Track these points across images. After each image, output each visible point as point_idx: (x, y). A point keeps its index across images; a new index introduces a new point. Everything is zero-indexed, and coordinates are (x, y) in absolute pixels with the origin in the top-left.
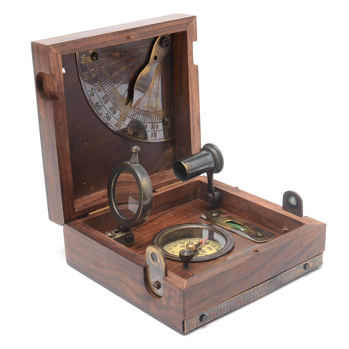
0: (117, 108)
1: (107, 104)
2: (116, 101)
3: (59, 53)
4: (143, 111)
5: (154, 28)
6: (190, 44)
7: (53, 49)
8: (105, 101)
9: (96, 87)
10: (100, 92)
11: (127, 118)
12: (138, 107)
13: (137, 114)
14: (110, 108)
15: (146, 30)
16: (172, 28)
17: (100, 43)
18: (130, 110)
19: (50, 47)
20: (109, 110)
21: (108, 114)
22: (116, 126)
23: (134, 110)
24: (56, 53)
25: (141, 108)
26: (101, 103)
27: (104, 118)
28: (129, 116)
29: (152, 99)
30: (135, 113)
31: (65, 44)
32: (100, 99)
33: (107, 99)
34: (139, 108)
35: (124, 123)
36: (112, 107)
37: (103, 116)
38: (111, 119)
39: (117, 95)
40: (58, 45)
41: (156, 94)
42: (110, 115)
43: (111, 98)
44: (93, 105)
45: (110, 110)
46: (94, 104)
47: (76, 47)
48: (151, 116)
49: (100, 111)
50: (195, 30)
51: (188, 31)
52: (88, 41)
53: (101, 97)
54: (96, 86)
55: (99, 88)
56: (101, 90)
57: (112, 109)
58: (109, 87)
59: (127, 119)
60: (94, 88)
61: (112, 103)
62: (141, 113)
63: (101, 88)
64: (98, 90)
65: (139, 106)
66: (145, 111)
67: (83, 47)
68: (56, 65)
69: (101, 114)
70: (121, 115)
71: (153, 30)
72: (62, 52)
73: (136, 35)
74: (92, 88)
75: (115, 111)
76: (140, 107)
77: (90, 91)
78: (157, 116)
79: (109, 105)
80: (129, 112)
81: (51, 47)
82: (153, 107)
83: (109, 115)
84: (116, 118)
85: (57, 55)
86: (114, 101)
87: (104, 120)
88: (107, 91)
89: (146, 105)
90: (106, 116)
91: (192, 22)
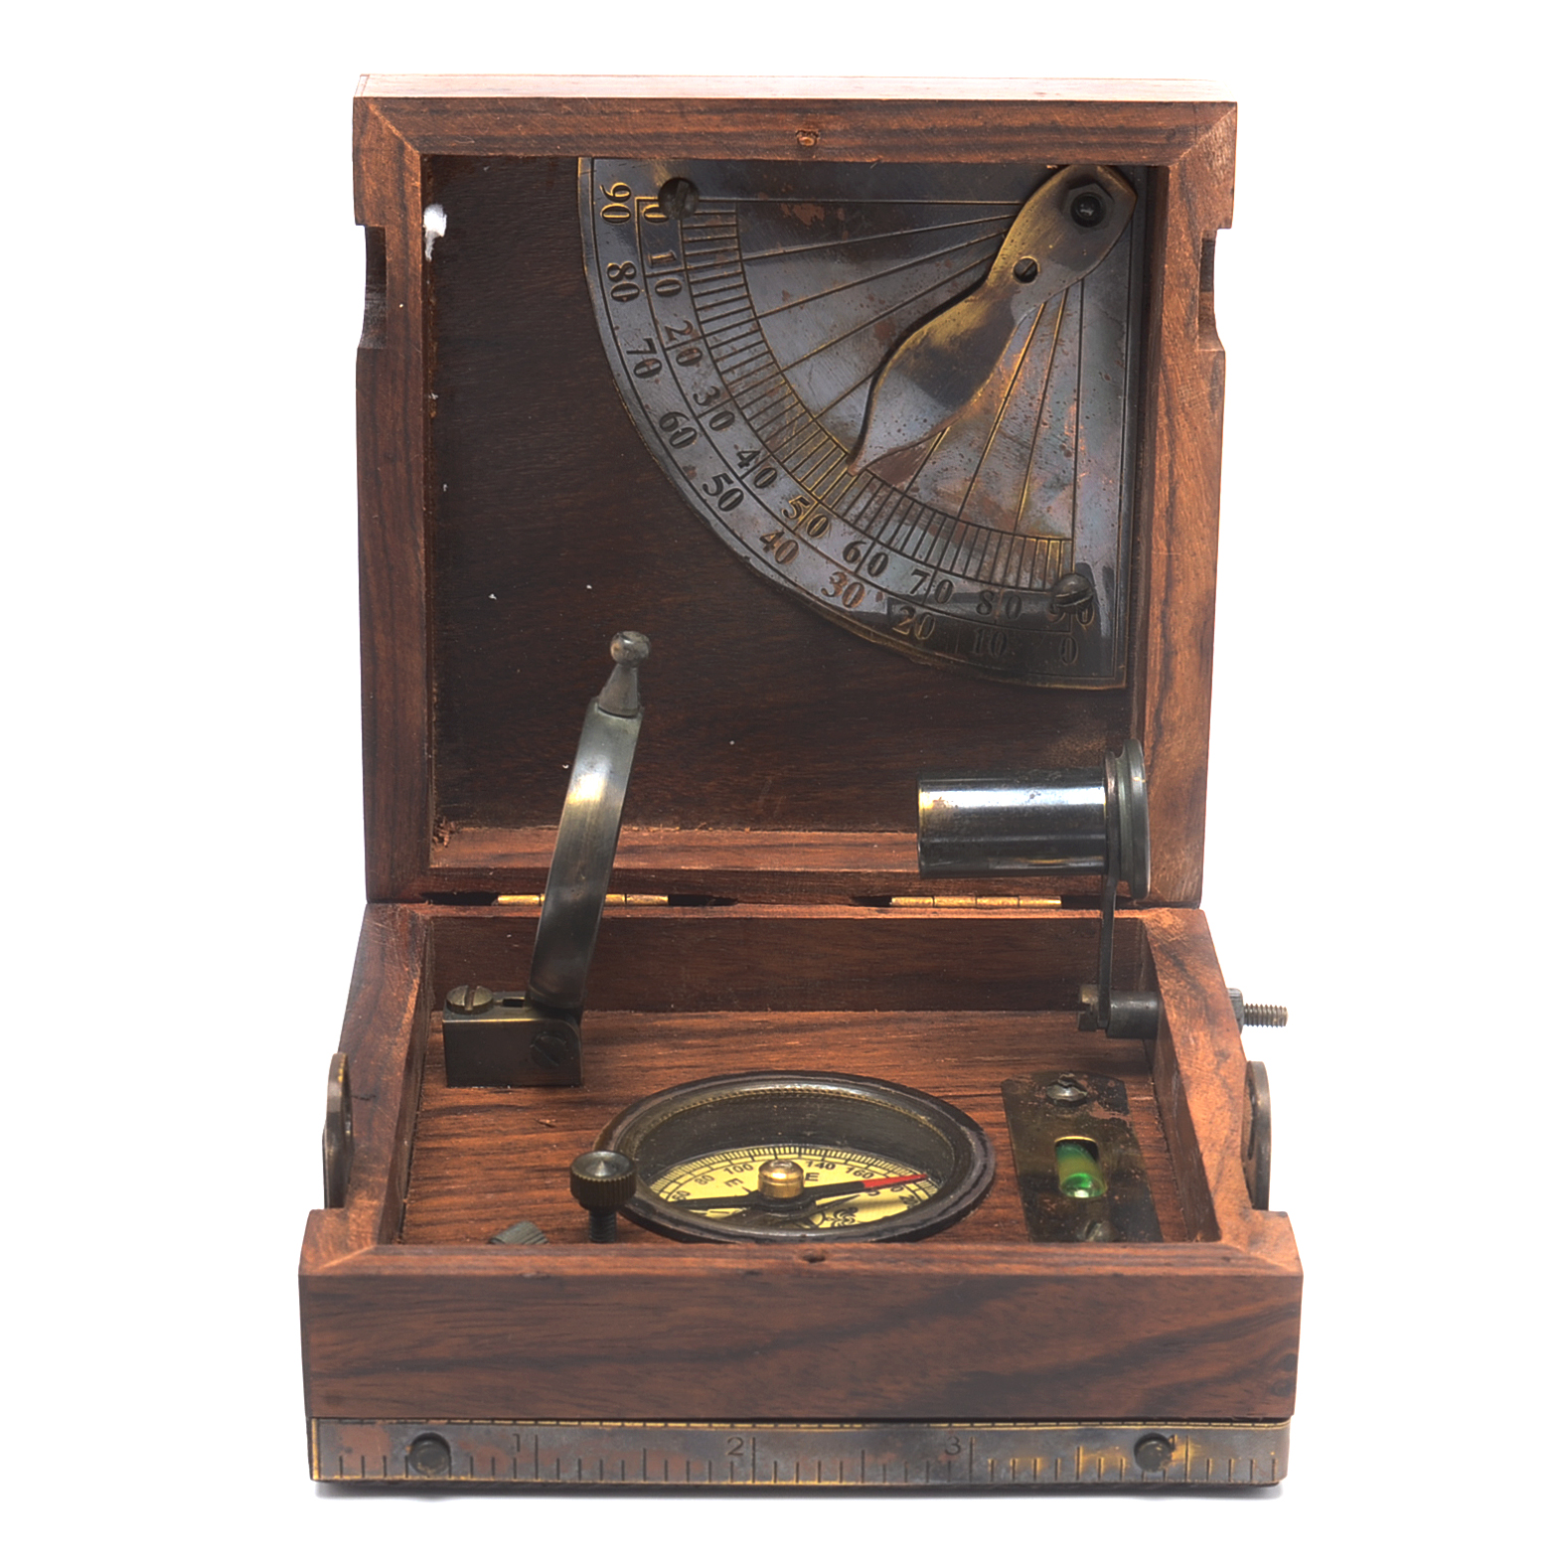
0: (782, 464)
1: (729, 430)
2: (780, 430)
3: (411, 141)
4: (936, 511)
5: (961, 122)
6: (1183, 238)
7: (381, 118)
8: (714, 414)
9: (672, 339)
10: (695, 368)
11: (838, 526)
12: (905, 484)
13: (895, 517)
14: (739, 455)
15: (910, 121)
16: (1070, 138)
17: (635, 137)
18: (855, 492)
19: (367, 108)
20: (734, 462)
21: (730, 482)
22: (768, 546)
23: (883, 493)
24: (397, 138)
25: (924, 496)
26: (693, 421)
27: (705, 495)
28: (850, 517)
29: (993, 464)
30: (887, 510)
31: (448, 106)
32: (690, 398)
33: (729, 407)
34: (910, 494)
35: (814, 542)
36: (755, 454)
37: (697, 484)
38: (740, 506)
39: (787, 404)
40: (408, 108)
41: (1022, 445)
42: (737, 485)
43: (755, 409)
44: (644, 421)
45: (741, 466)
46: (652, 418)
47: (501, 133)
48: (980, 544)
49: (681, 456)
50: (1221, 175)
51: (1174, 167)
52: (569, 113)
53: (698, 391)
54: (675, 335)
55: (688, 346)
56: (700, 358)
57: (752, 464)
58: (745, 355)
59: (834, 528)
60: (662, 346)
61: (755, 432)
62: (923, 520)
63: (699, 351)
64: (680, 356)
65: (913, 481)
66: (946, 515)
67: (541, 138)
68: (389, 191)
69: (688, 473)
70: (801, 500)
71: (955, 131)
72: (425, 139)
73: (845, 132)
74: (649, 342)
75: (769, 476)
76: (917, 490)
77: (637, 352)
78: (1016, 558)
79: (737, 439)
80: (849, 499)
81: (372, 107)
82: (998, 507)
83: (732, 487)
84: (772, 509)
85: (402, 148)
86: (769, 428)
87: (704, 501)
88: (731, 369)
89: (955, 485)
90: (713, 487)
91: (1208, 128)
